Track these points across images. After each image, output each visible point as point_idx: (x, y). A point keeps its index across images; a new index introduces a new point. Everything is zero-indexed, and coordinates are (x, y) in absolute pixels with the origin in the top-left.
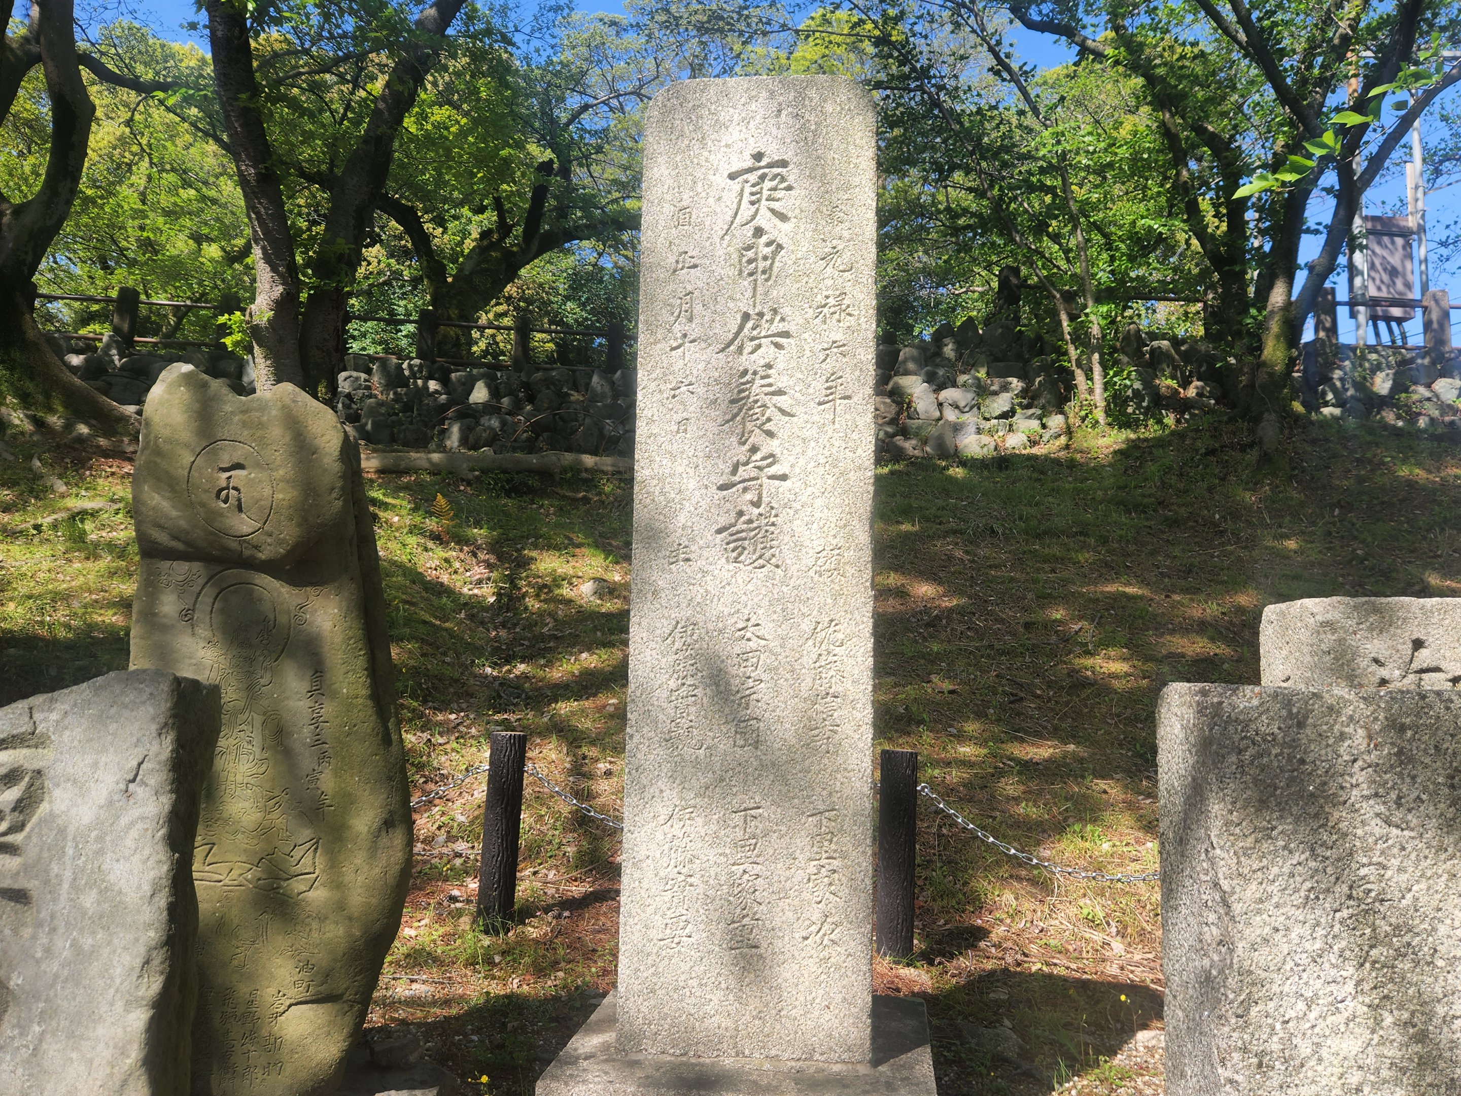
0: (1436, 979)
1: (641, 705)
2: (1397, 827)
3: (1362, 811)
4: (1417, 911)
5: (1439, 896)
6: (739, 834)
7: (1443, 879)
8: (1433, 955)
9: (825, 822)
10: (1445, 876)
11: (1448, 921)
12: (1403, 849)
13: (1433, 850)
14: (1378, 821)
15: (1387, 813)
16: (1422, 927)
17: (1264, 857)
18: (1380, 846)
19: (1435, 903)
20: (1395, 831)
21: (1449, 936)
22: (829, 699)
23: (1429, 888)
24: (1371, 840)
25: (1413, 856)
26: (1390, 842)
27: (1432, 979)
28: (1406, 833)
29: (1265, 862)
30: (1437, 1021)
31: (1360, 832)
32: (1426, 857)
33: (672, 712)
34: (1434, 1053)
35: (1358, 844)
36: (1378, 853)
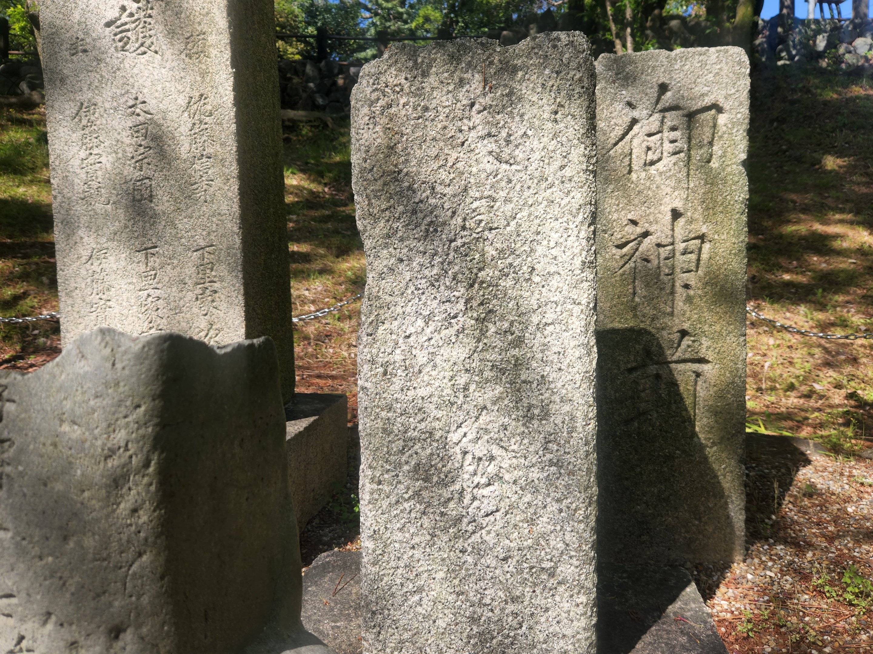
0: (533, 293)
1: (59, 172)
2: (506, 162)
3: (477, 151)
4: (519, 235)
5: (537, 221)
6: (142, 268)
7: (543, 206)
8: (531, 273)
9: (206, 255)
10: (545, 203)
11: (545, 243)
12: (510, 181)
13: (536, 181)
14: (491, 159)
15: (498, 151)
16: (522, 249)
17: (391, 198)
18: (491, 180)
19: (534, 229)
20: (504, 166)
21: (545, 256)
22: (204, 160)
23: (530, 215)
24: (484, 175)
25: (518, 188)
26: (499, 177)
27: (528, 294)
28: (514, 167)
29: (392, 201)
30: (531, 329)
31: (474, 170)
32: (529, 188)
33: (84, 176)
34: (529, 355)
35: (472, 180)
36: (488, 187)
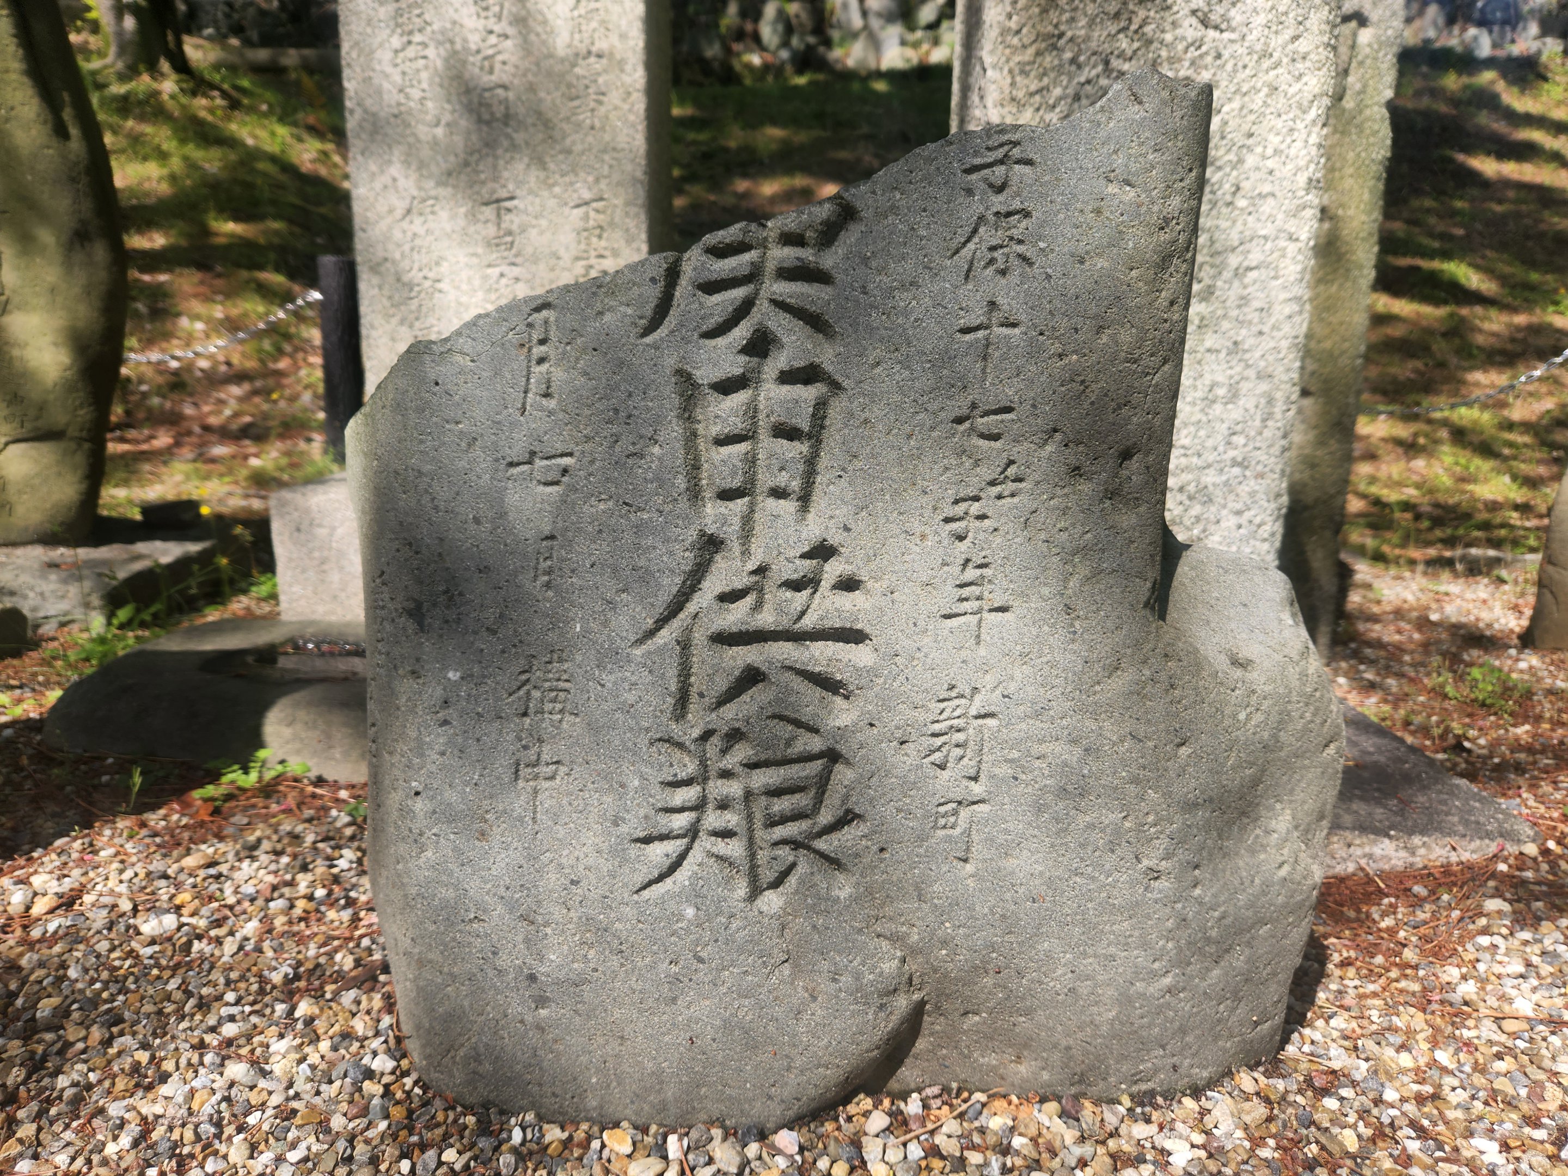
0: (1234, 222)
2: (1216, 27)
3: (1175, 9)
4: (1223, 138)
5: (1252, 117)
6: (491, 230)
7: (1262, 94)
8: (1234, 194)
9: (592, 214)
10: (1265, 90)
11: (1259, 150)
12: (1219, 56)
13: (1255, 57)
14: (1194, 21)
15: (1206, 9)
16: (1227, 158)
17: (1044, 74)
18: (1192, 53)
19: (1245, 127)
20: (1212, 33)
21: (1258, 169)
22: (593, 60)
23: (1242, 108)
24: (1180, 47)
25: (1229, 67)
26: (1204, 49)
27: (1228, 224)
28: (1226, 35)
29: (1046, 80)
30: (1227, 275)
31: (1168, 37)
32: (1245, 67)
34: (1219, 312)
35: (1164, 53)
36: (1187, 64)
